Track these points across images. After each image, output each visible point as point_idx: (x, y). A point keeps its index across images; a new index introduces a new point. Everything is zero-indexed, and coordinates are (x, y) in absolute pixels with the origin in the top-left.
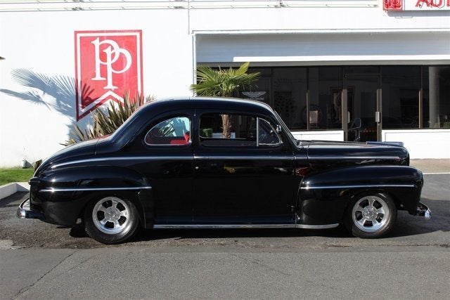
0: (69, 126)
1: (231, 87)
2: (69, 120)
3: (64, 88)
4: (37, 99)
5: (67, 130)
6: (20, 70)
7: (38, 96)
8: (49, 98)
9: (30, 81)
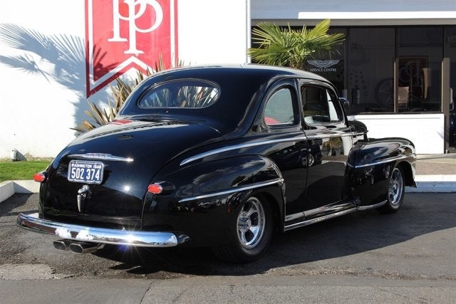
0: (75, 104)
1: (303, 53)
2: (75, 96)
3: (67, 52)
4: (31, 67)
5: (72, 110)
6: (8, 26)
7: (34, 63)
8: (47, 66)
9: (21, 41)
